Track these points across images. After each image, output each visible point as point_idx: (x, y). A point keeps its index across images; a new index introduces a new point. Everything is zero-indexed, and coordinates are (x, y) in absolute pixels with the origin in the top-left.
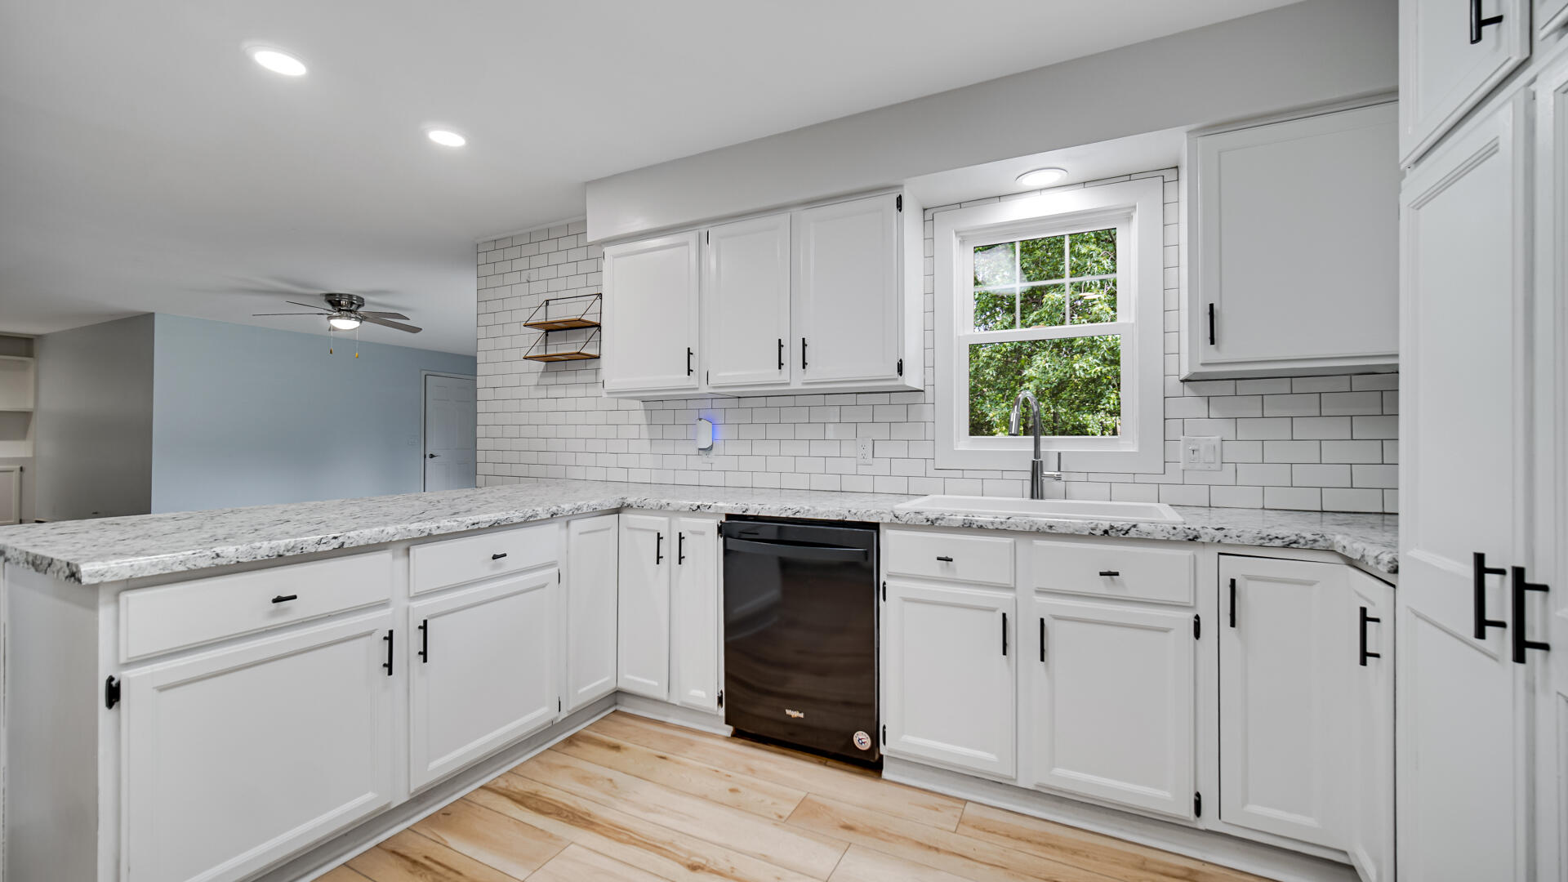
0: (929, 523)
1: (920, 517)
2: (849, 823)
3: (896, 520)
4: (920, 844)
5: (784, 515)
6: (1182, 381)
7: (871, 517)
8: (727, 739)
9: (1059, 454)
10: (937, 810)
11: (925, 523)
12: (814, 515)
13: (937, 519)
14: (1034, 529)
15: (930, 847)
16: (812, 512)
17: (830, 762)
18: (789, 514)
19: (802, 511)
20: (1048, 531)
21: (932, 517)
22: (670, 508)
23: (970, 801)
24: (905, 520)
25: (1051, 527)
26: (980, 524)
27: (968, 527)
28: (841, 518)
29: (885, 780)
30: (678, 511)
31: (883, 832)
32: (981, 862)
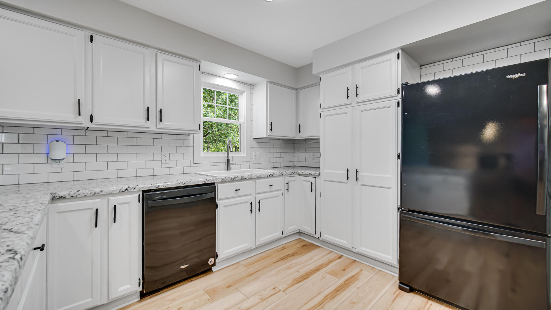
0: (232, 180)
1: (230, 178)
2: (227, 285)
3: (223, 180)
4: (248, 276)
5: (179, 186)
6: (254, 138)
7: (215, 181)
8: (139, 301)
9: (233, 157)
10: (237, 268)
11: (231, 180)
12: (193, 183)
13: (234, 178)
14: (257, 177)
15: (250, 275)
16: (192, 182)
17: (192, 279)
18: (182, 185)
19: (187, 182)
20: (260, 177)
21: (233, 178)
22: (102, 193)
23: (240, 261)
24: (225, 180)
25: (260, 176)
26: (245, 178)
27: (243, 179)
28: (203, 183)
29: (215, 272)
30: (111, 194)
31: (237, 280)
32: (262, 269)
